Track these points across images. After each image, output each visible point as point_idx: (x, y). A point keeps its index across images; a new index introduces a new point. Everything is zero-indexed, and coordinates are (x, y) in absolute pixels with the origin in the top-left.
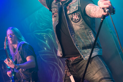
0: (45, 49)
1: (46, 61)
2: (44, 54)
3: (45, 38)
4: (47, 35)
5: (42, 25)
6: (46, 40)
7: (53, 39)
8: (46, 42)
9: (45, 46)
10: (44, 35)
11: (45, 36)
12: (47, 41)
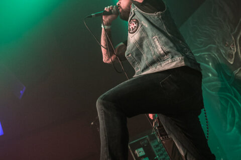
0: (210, 75)
1: (214, 93)
2: (209, 84)
3: (207, 59)
4: (210, 54)
5: (200, 41)
6: (209, 62)
7: (219, 59)
8: (209, 65)
9: (209, 70)
10: (204, 55)
11: (206, 56)
12: (212, 63)
